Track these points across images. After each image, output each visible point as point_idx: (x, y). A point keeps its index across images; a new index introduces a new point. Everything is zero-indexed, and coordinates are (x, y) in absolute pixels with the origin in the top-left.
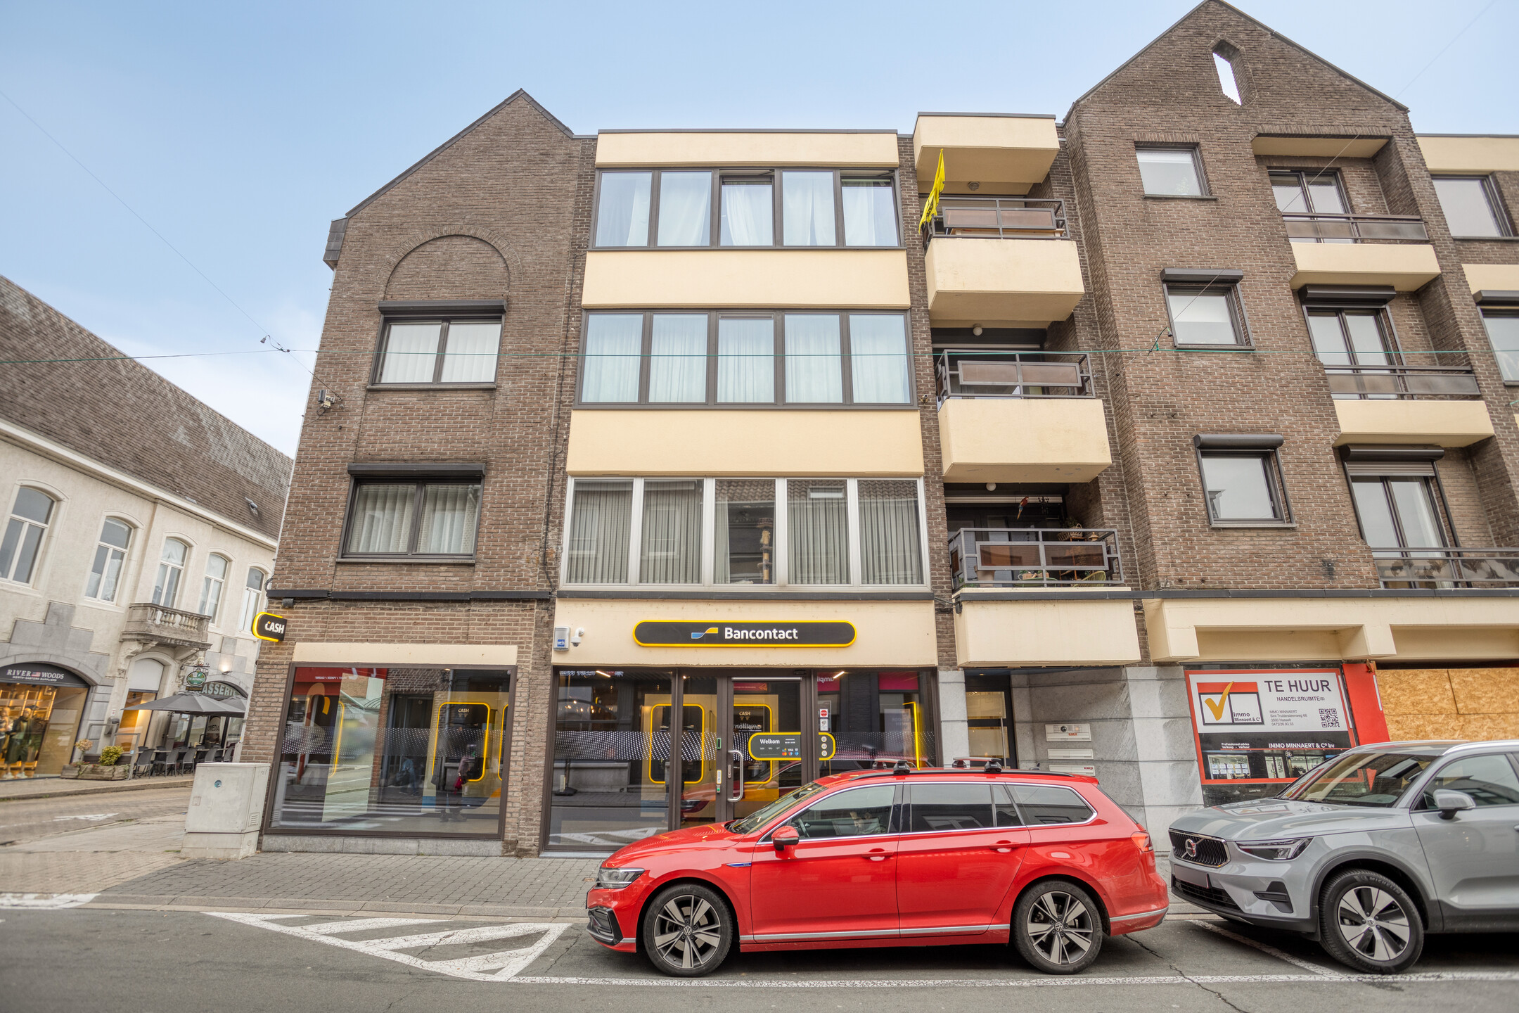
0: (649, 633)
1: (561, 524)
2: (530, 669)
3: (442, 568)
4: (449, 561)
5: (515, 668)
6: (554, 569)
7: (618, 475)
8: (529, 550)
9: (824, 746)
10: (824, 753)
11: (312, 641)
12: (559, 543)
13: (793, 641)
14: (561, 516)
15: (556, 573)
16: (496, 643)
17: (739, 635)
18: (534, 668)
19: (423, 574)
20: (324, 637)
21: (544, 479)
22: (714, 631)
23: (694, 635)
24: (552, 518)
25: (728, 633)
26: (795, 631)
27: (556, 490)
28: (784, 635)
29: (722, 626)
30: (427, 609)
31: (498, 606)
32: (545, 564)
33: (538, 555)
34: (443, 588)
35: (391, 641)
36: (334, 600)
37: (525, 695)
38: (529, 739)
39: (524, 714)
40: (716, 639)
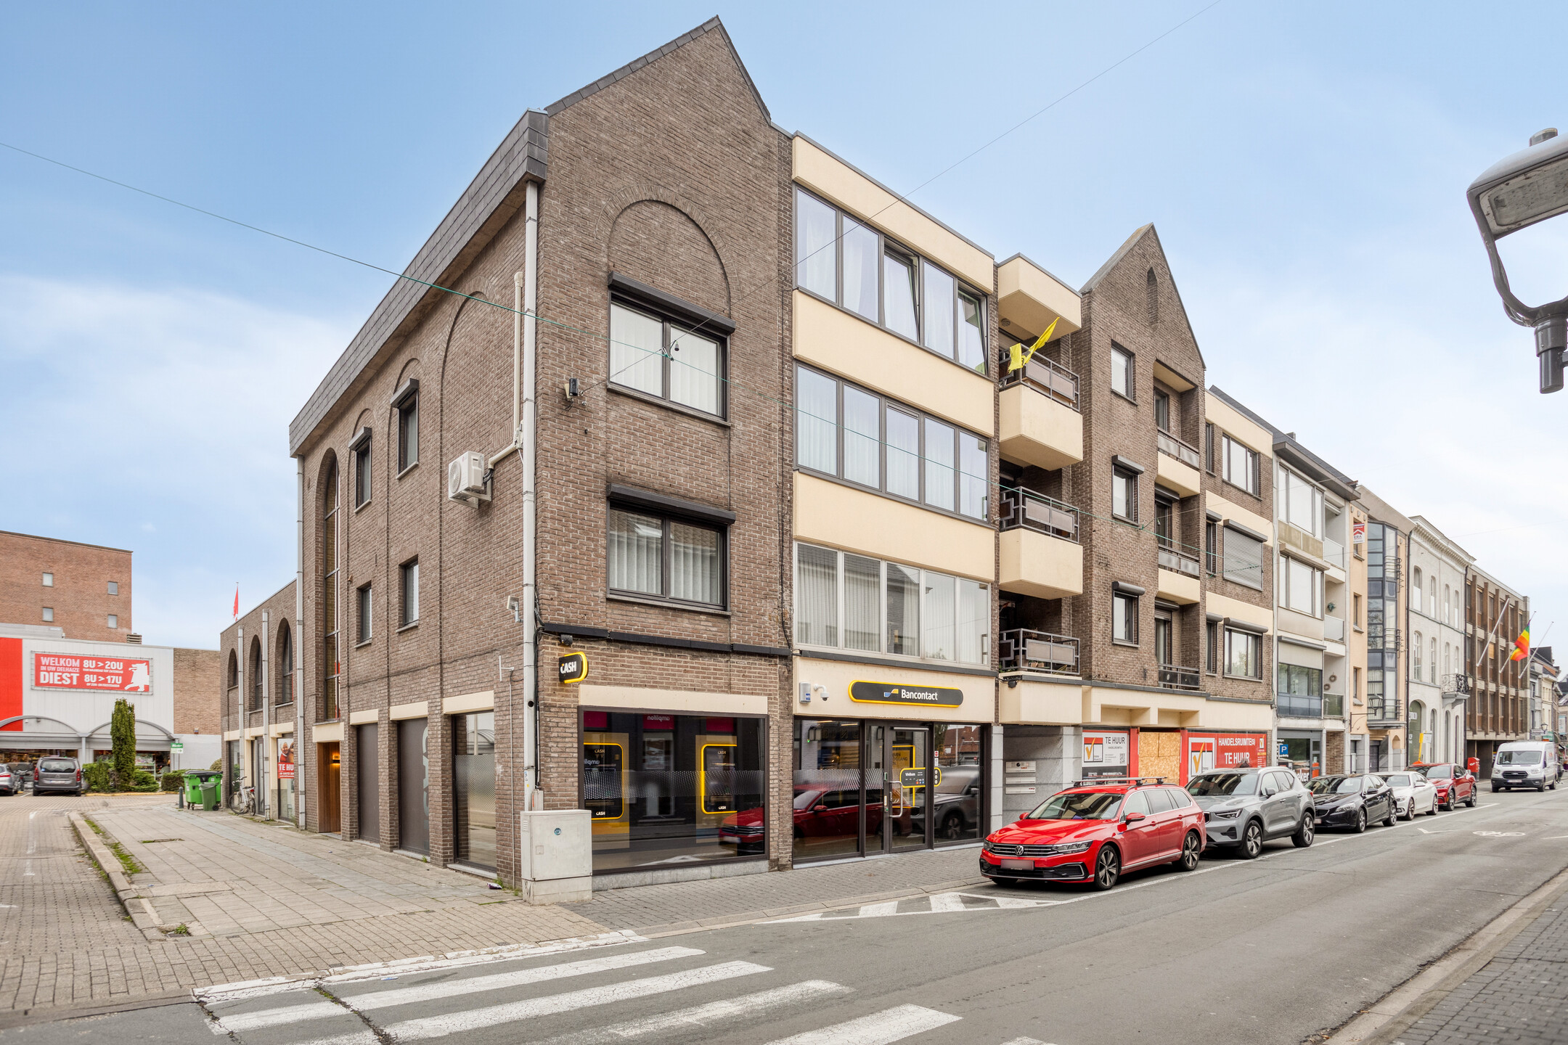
1: (791, 585)
2: (778, 718)
3: (703, 617)
4: (707, 610)
5: (768, 716)
6: (790, 628)
7: (827, 546)
8: (769, 607)
9: (936, 777)
10: (936, 782)
11: (595, 683)
12: (791, 605)
14: (791, 579)
15: (791, 632)
16: (752, 694)
17: (909, 695)
18: (781, 717)
19: (686, 621)
20: (606, 680)
21: (776, 538)
22: (895, 691)
23: (886, 695)
24: (784, 580)
25: (904, 694)
26: (936, 695)
27: (786, 551)
28: (931, 697)
29: (900, 688)
30: (694, 657)
31: (751, 660)
32: (783, 623)
33: (776, 613)
34: (705, 637)
35: (667, 688)
36: (609, 641)
37: (776, 740)
38: (781, 778)
39: (777, 757)
40: (897, 698)
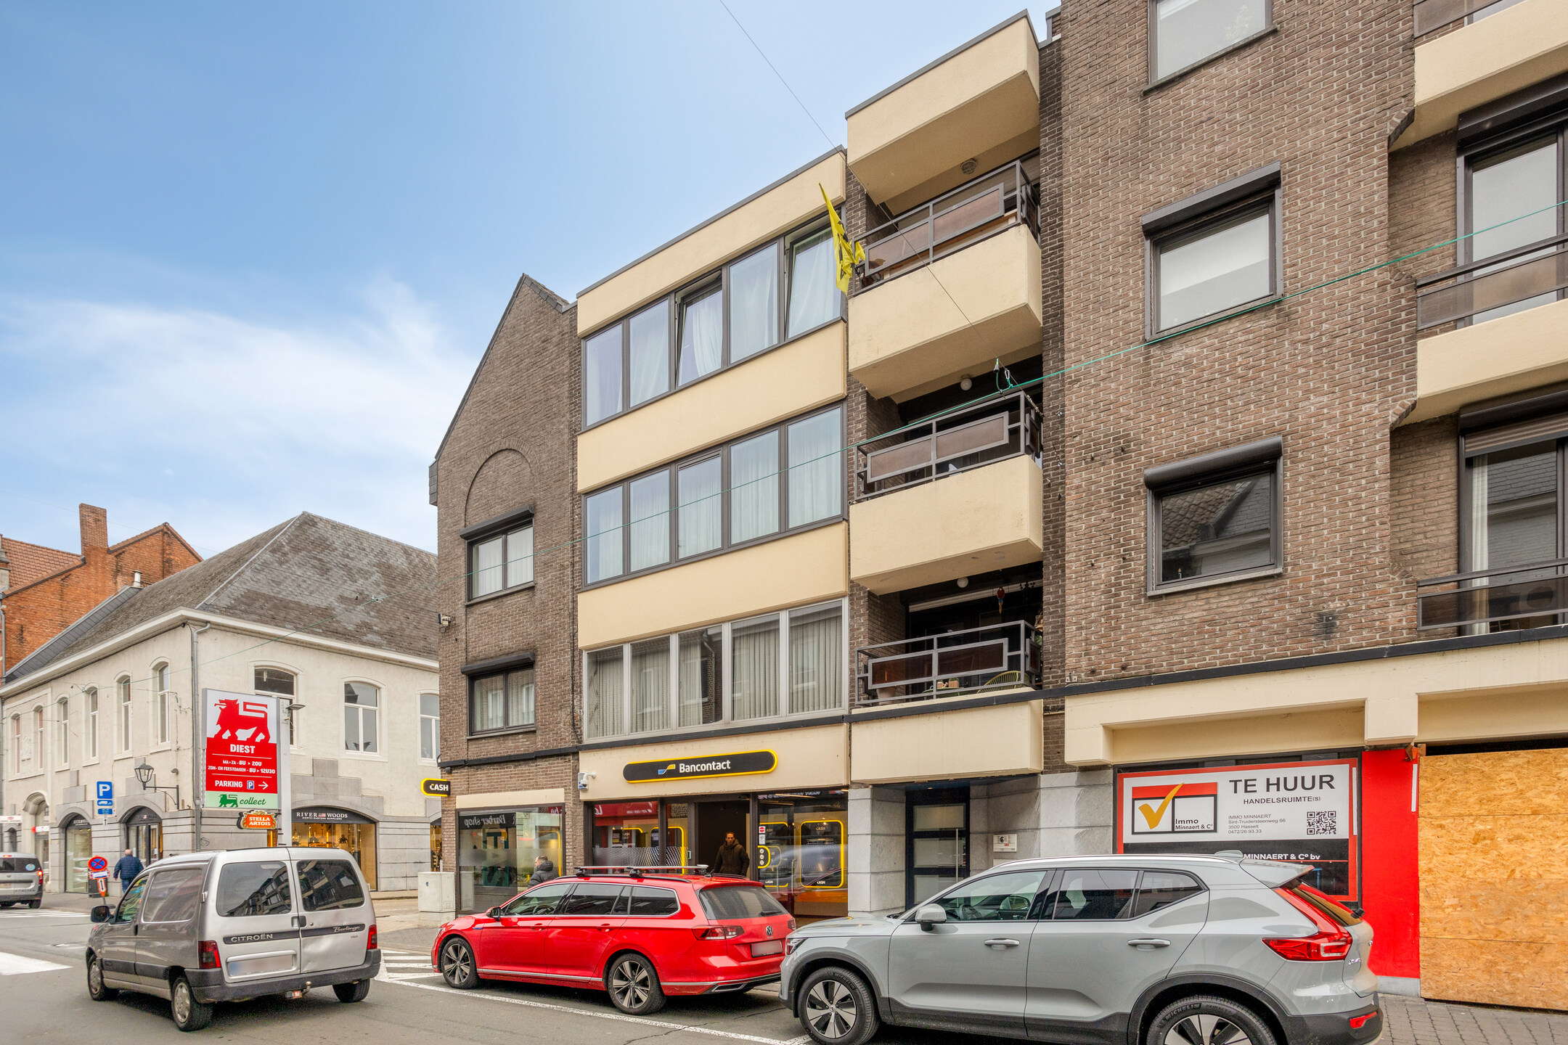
0: (634, 773)
1: (581, 692)
2: (571, 805)
3: (520, 736)
4: (521, 731)
5: (564, 804)
6: (580, 728)
7: (613, 644)
8: (564, 716)
9: (762, 857)
10: (762, 863)
11: (463, 794)
12: (581, 708)
13: (727, 771)
14: (581, 686)
15: (581, 731)
16: (552, 787)
17: (689, 769)
18: (574, 804)
19: (510, 742)
20: (469, 791)
21: (568, 656)
22: (672, 767)
23: (661, 772)
24: (575, 689)
25: (682, 768)
26: (728, 762)
27: (577, 663)
28: (720, 766)
29: (677, 762)
30: (516, 766)
31: (551, 761)
32: (574, 725)
33: (569, 719)
34: (522, 750)
35: (500, 791)
36: (469, 766)
37: (570, 823)
38: (574, 854)
39: (571, 837)
40: (675, 774)
